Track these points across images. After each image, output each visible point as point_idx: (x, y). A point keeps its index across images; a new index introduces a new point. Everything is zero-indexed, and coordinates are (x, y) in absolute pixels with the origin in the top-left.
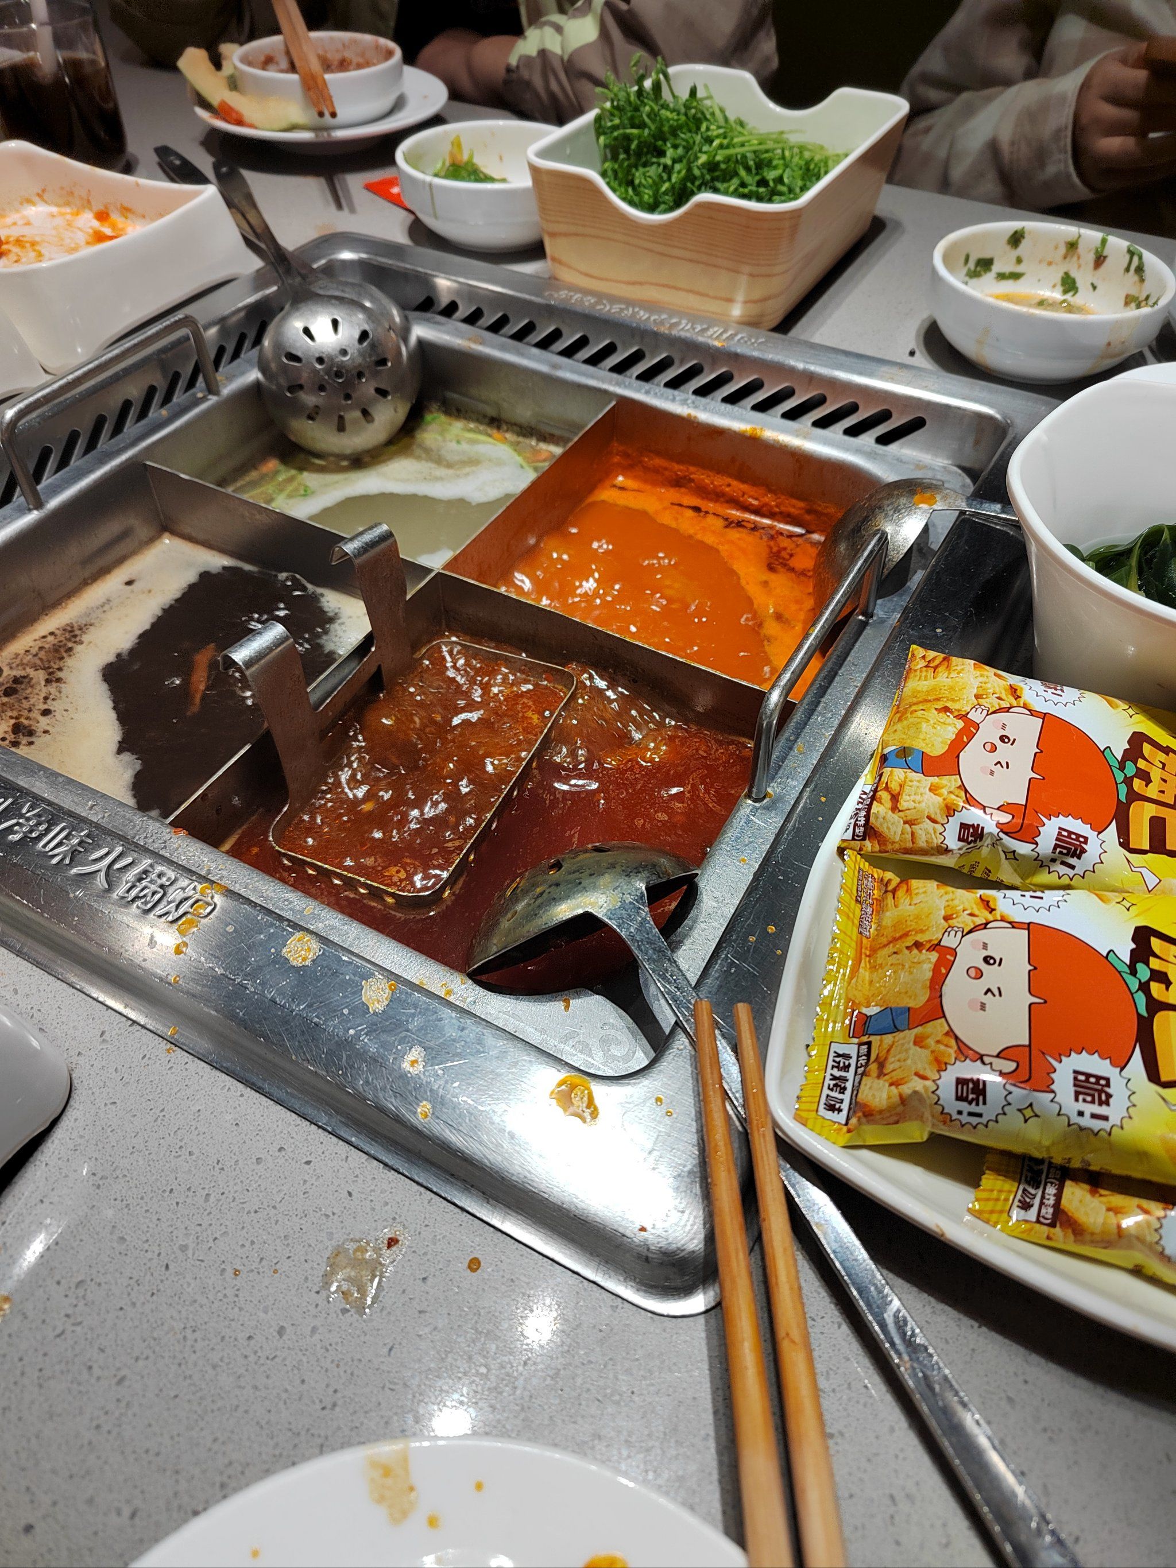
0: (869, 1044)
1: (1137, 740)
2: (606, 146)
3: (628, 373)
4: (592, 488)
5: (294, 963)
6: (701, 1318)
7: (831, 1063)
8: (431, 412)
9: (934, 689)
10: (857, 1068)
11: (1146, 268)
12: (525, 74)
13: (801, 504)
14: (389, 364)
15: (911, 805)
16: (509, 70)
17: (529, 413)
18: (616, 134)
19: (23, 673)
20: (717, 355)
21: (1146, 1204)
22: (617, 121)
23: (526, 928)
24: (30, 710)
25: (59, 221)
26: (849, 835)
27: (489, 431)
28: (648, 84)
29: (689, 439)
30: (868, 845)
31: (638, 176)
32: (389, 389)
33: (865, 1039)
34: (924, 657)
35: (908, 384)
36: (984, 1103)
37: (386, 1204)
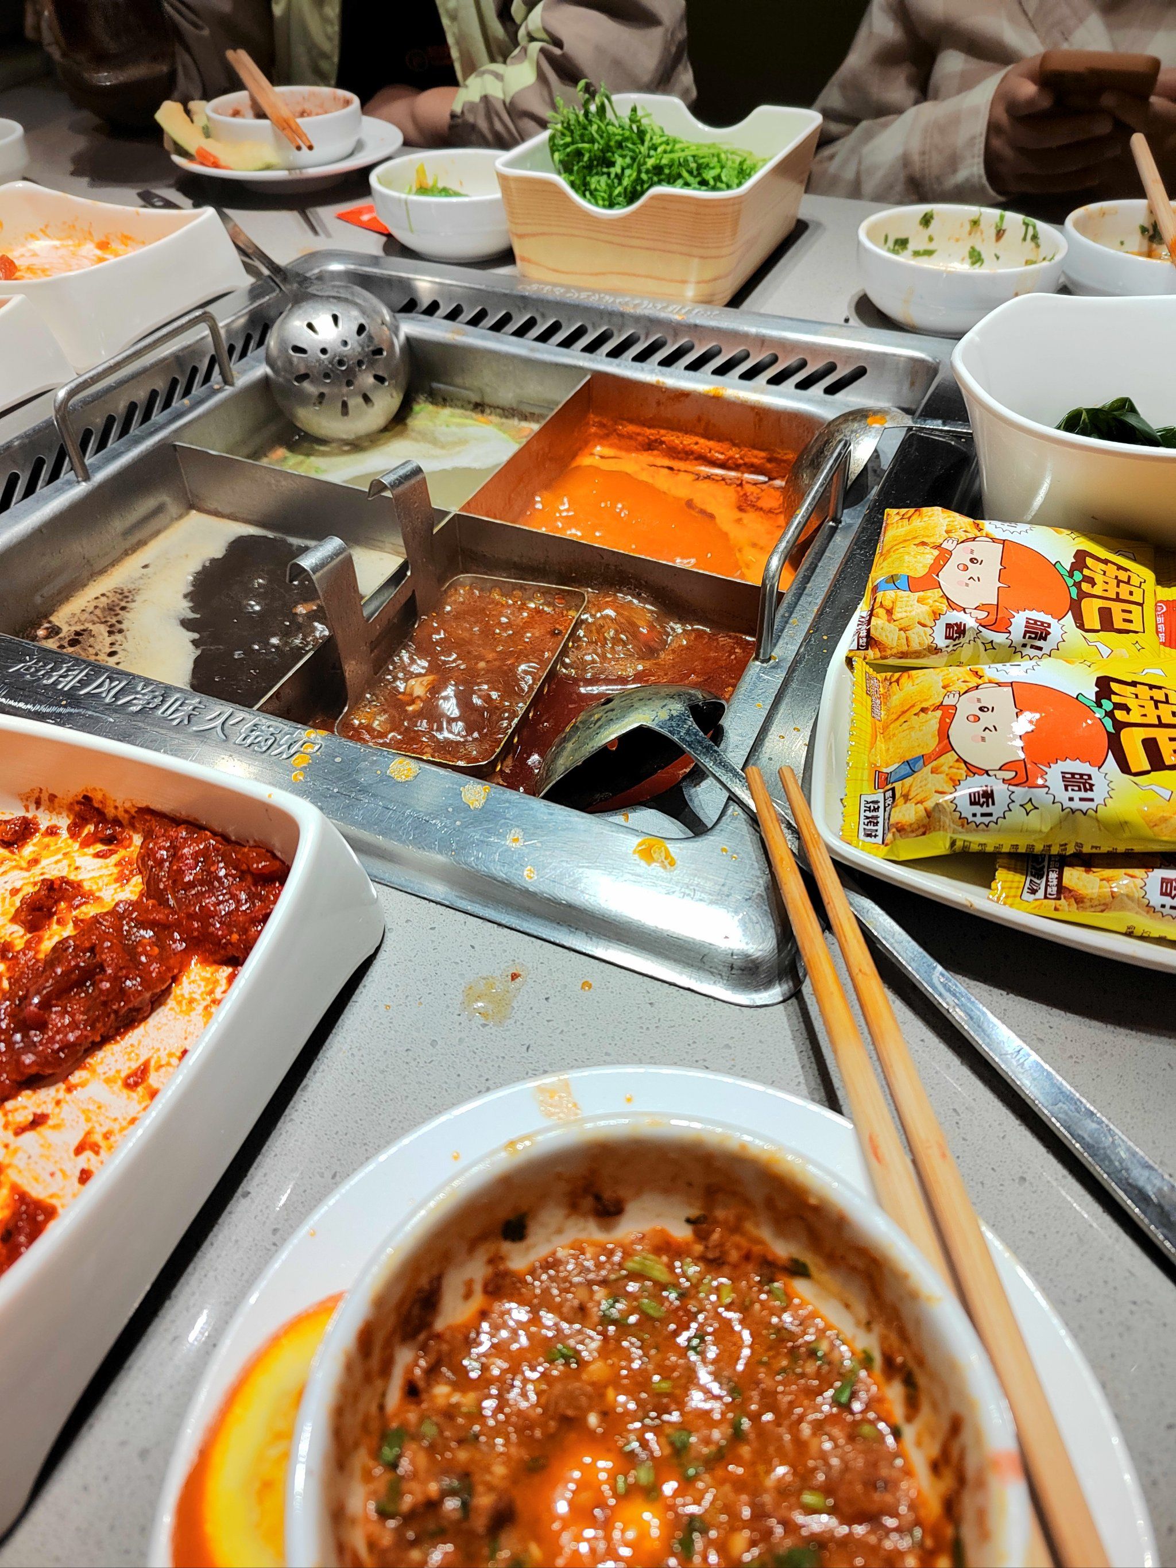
0: (893, 789)
1: (1081, 557)
2: (561, 162)
3: (599, 352)
4: (574, 456)
5: (399, 779)
6: (781, 1006)
7: (863, 808)
8: (418, 403)
9: (910, 531)
10: (885, 808)
11: (1040, 236)
12: (470, 118)
13: (763, 454)
14: (385, 353)
15: (904, 615)
16: (453, 116)
17: (510, 395)
18: (568, 150)
19: (82, 627)
20: (677, 329)
21: (1131, 871)
22: (568, 139)
23: (590, 745)
24: (96, 654)
25: (62, 252)
26: (855, 646)
27: (474, 415)
28: (593, 108)
29: (659, 403)
30: (871, 654)
31: (594, 182)
32: (386, 376)
33: (889, 786)
34: (898, 514)
35: (849, 338)
36: (993, 804)
37: (505, 951)
